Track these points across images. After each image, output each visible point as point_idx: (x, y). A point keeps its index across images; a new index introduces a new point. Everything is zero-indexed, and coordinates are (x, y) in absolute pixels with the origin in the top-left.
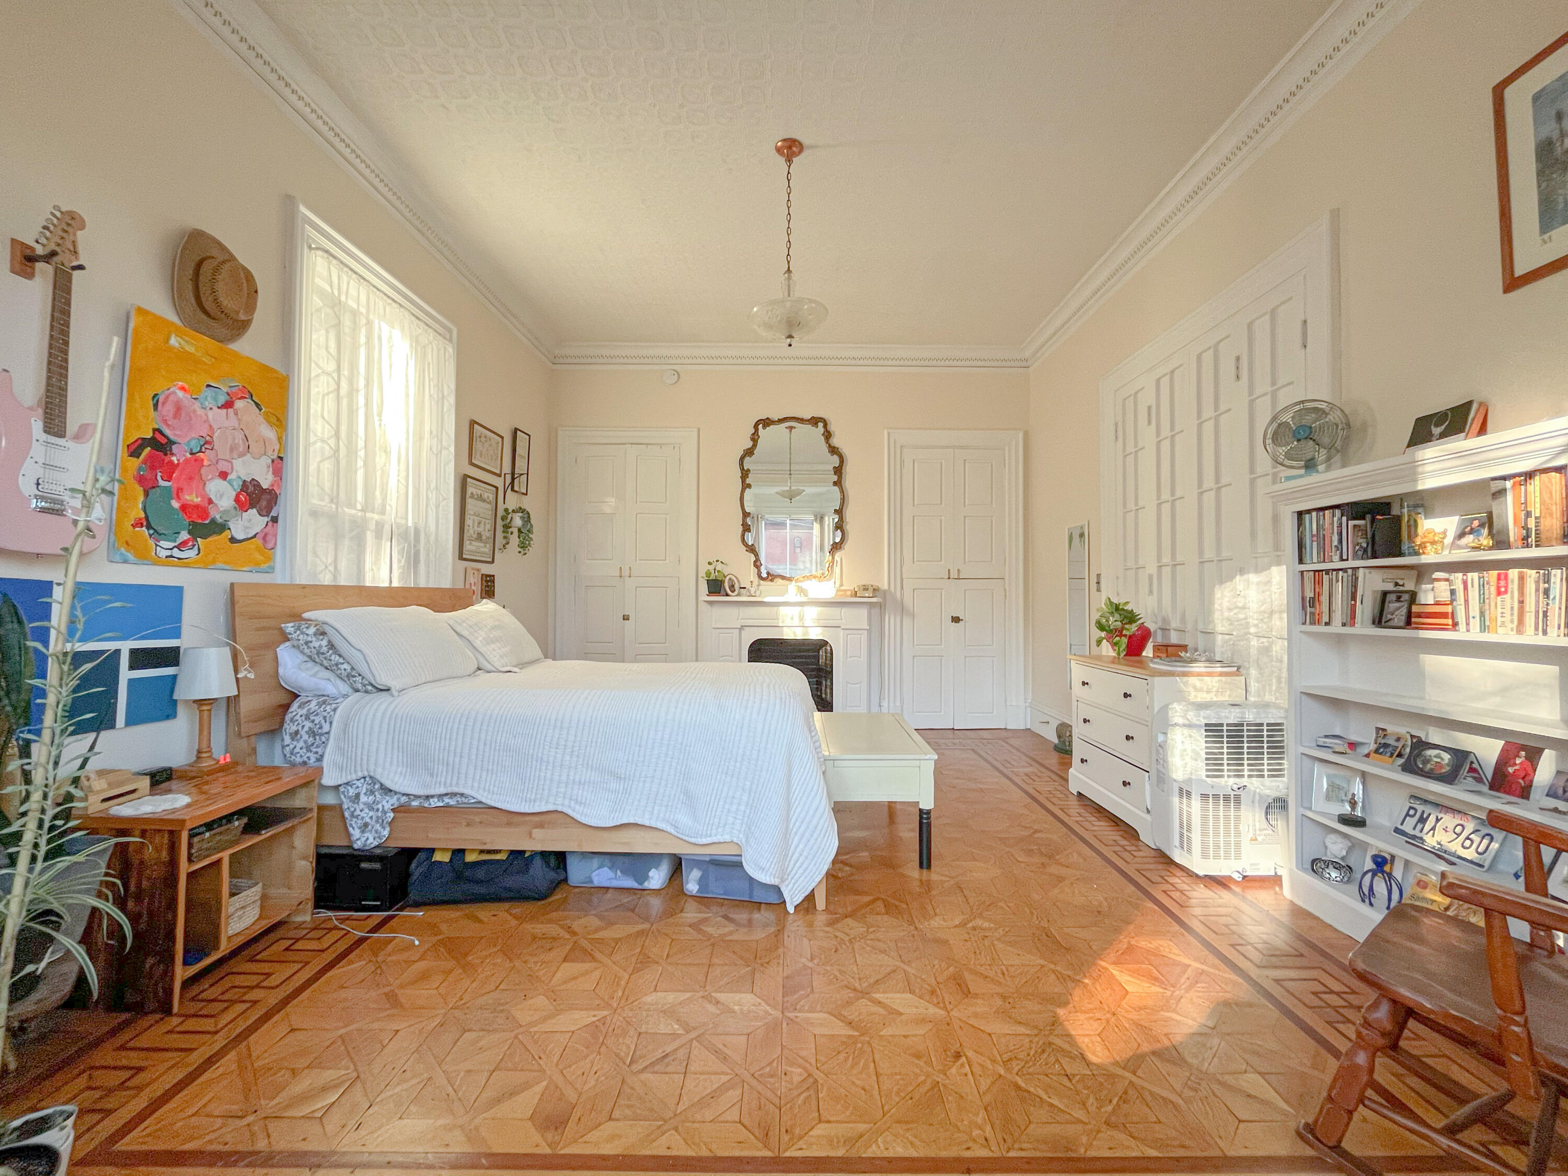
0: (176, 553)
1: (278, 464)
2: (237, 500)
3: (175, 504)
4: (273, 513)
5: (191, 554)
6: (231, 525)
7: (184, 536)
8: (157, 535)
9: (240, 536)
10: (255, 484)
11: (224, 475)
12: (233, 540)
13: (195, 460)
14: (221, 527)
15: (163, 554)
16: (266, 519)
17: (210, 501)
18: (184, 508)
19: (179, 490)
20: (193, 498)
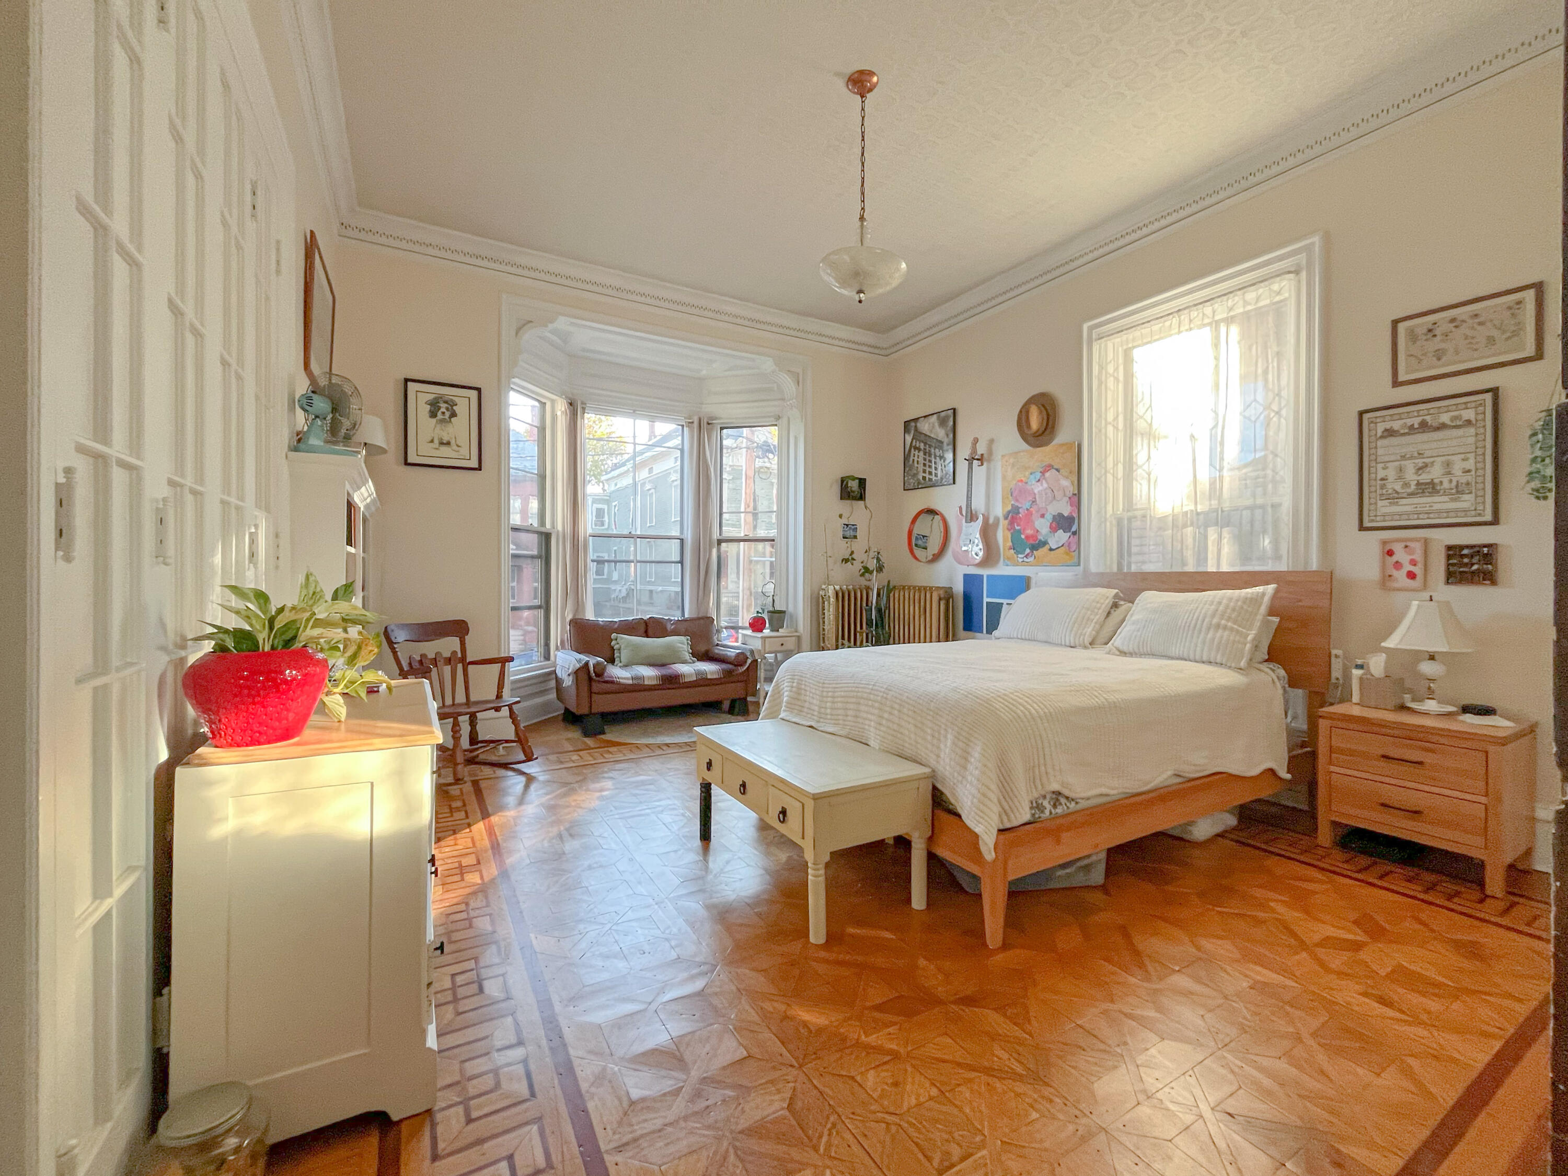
0: (1025, 559)
1: (1076, 499)
2: (1051, 527)
3: (1023, 537)
4: (1074, 529)
5: (1031, 559)
6: (1049, 541)
7: (1028, 551)
8: (1017, 553)
9: (1053, 547)
10: (1061, 515)
11: (1043, 516)
12: (1051, 550)
13: (1029, 513)
14: (1045, 543)
15: (1020, 560)
16: (1069, 534)
17: (1038, 531)
18: (1027, 537)
19: (1024, 529)
20: (1029, 532)
